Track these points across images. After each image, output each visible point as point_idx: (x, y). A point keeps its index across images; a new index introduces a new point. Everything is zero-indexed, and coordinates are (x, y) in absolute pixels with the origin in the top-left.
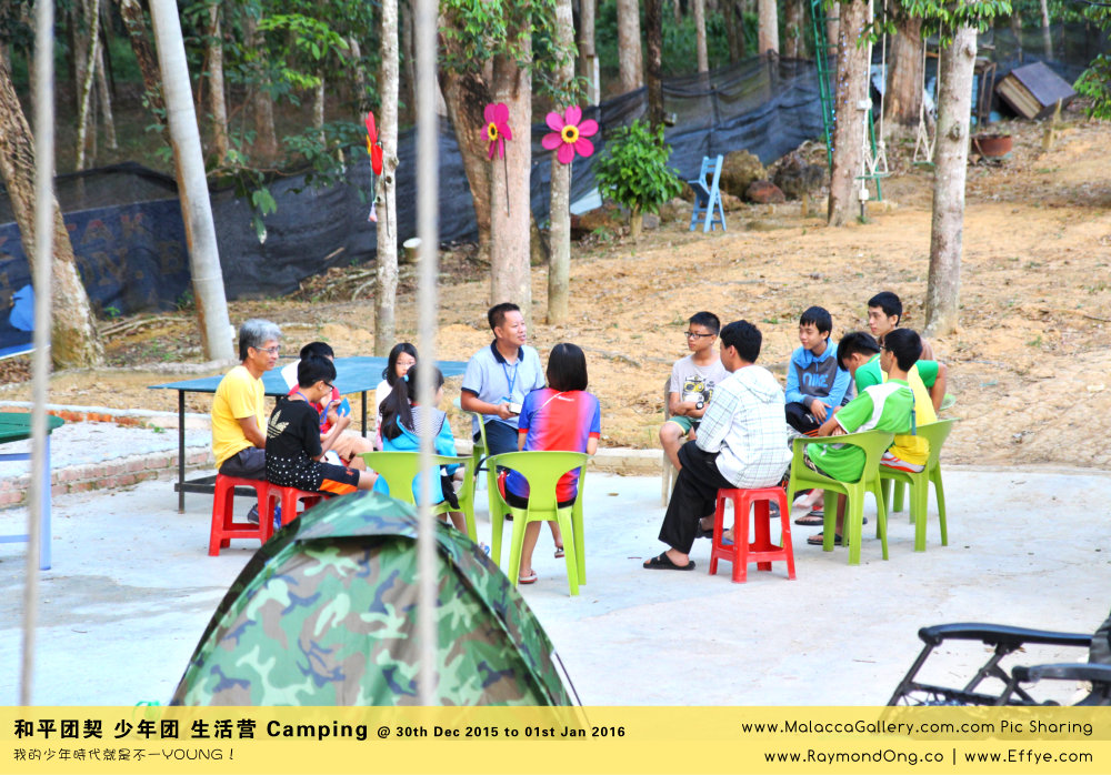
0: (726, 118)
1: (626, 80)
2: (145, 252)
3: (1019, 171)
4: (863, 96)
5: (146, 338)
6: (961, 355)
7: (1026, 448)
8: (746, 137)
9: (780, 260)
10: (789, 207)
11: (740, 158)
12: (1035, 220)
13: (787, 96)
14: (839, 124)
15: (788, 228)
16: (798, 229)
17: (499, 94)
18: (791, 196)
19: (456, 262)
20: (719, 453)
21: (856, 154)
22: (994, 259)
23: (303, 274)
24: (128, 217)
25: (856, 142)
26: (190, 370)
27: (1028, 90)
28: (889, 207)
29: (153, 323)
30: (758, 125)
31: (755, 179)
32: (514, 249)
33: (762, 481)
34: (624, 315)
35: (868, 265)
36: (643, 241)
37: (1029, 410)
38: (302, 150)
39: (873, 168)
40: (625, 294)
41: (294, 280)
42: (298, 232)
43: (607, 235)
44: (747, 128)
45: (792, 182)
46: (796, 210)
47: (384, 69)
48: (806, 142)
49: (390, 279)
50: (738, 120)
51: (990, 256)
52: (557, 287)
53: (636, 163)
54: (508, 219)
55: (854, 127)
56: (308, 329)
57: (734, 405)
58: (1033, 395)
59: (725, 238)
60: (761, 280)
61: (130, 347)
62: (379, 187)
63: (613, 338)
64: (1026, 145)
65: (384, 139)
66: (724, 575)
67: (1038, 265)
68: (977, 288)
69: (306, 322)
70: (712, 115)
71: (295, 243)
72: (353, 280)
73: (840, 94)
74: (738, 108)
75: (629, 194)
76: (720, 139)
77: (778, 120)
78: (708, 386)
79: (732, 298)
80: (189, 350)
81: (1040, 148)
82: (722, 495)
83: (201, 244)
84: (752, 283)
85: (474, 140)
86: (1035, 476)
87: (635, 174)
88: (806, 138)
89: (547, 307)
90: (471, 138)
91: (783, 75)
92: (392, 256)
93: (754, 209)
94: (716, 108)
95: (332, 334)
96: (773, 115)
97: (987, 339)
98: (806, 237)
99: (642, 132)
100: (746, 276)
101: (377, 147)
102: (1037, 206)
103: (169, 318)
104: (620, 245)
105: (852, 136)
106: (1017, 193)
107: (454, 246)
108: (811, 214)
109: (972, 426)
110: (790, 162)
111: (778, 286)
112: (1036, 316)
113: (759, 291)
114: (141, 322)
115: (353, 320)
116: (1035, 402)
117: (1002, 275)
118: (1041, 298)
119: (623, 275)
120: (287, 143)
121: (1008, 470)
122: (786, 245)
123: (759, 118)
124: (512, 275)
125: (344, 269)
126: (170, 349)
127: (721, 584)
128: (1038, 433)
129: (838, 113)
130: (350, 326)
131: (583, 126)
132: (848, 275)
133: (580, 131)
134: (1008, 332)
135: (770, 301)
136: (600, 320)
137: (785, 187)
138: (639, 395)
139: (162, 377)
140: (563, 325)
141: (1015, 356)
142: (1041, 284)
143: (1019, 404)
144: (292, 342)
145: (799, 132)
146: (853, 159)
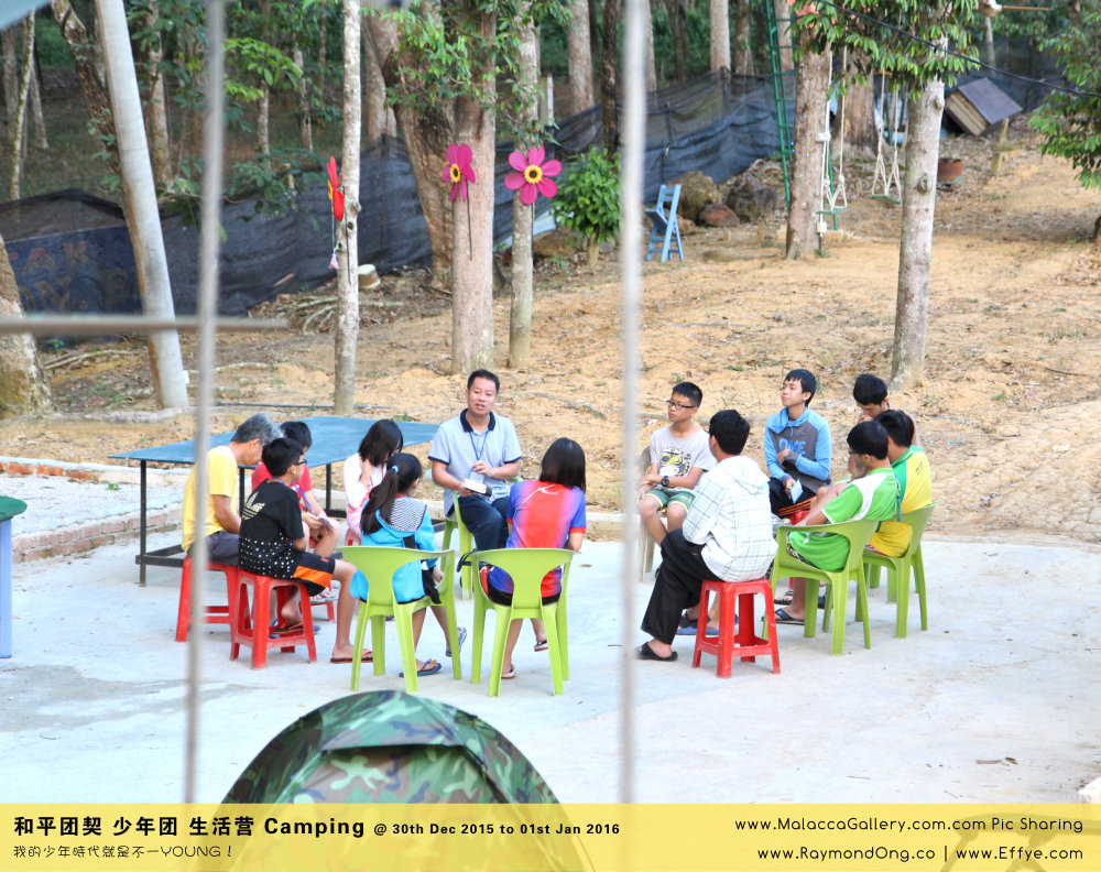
0: (679, 137)
1: (576, 92)
2: (89, 282)
3: (969, 196)
4: (822, 128)
5: (92, 373)
6: (927, 410)
7: (995, 513)
8: (699, 156)
9: (741, 298)
10: (744, 233)
11: (694, 180)
12: (990, 255)
13: (740, 114)
14: (798, 156)
15: (746, 259)
16: (756, 261)
17: (462, 134)
18: (745, 219)
19: (409, 289)
20: (705, 544)
21: (815, 187)
22: (953, 300)
23: (252, 302)
24: (71, 245)
25: (815, 175)
26: (143, 418)
27: (974, 107)
28: (845, 237)
29: (98, 356)
30: (711, 143)
31: (709, 202)
32: (477, 293)
33: (749, 574)
34: (586, 359)
35: (828, 305)
36: (600, 271)
37: (996, 471)
38: (253, 177)
39: (832, 202)
40: (587, 335)
41: (243, 309)
42: (247, 258)
43: (563, 263)
44: (700, 147)
45: (745, 205)
46: (751, 237)
47: (346, 112)
48: (758, 161)
49: (351, 327)
50: (691, 138)
51: (949, 296)
52: (519, 330)
53: (594, 192)
54: (470, 262)
55: (813, 160)
56: (262, 369)
57: (720, 496)
58: (1000, 455)
59: (684, 271)
60: (724, 322)
61: (76, 383)
62: (340, 233)
63: (578, 386)
64: (975, 168)
65: (345, 184)
66: (708, 668)
67: (998, 308)
68: (940, 334)
69: (260, 362)
70: (665, 133)
71: (244, 270)
72: (303, 309)
73: (799, 126)
74: (691, 126)
75: (586, 223)
76: (673, 158)
77: (730, 139)
78: (686, 458)
79: (696, 342)
80: (140, 391)
81: (989, 171)
82: (706, 588)
83: (155, 289)
84: (715, 325)
85: (429, 164)
86: (1009, 547)
87: (593, 203)
88: (758, 157)
89: (508, 347)
90: (426, 163)
91: (735, 93)
92: (353, 304)
93: (709, 233)
94: (669, 127)
95: (287, 376)
96: (725, 133)
97: (952, 393)
98: (765, 271)
99: (599, 160)
100: (708, 317)
101: (339, 193)
102: (991, 240)
103: (114, 351)
104: (577, 275)
105: (811, 168)
106: (970, 222)
107: (406, 271)
108: (767, 242)
109: (940, 488)
110: (743, 184)
111: (741, 330)
112: (999, 367)
113: (722, 335)
114: (86, 355)
115: (309, 359)
116: (1001, 462)
117: (962, 318)
118: (1004, 348)
119: (584, 313)
120: (237, 169)
121: (980, 541)
122: (745, 280)
123: (712, 137)
124: (474, 320)
125: (294, 296)
126: (118, 387)
127: (705, 678)
128: (1006, 496)
129: (798, 145)
130: (305, 366)
131: (546, 166)
132: (811, 317)
133: (544, 171)
134: (973, 386)
135: (734, 345)
136: (563, 364)
137: (738, 209)
138: (606, 448)
139: (115, 426)
140: (525, 369)
141: (980, 412)
142: (1002, 330)
143: (987, 464)
144: (246, 384)
145: (750, 150)
146: (811, 191)
